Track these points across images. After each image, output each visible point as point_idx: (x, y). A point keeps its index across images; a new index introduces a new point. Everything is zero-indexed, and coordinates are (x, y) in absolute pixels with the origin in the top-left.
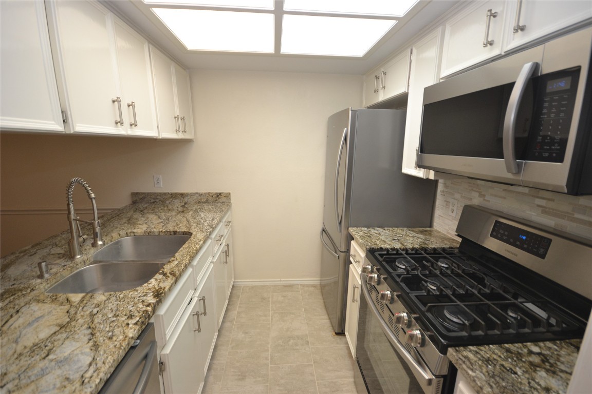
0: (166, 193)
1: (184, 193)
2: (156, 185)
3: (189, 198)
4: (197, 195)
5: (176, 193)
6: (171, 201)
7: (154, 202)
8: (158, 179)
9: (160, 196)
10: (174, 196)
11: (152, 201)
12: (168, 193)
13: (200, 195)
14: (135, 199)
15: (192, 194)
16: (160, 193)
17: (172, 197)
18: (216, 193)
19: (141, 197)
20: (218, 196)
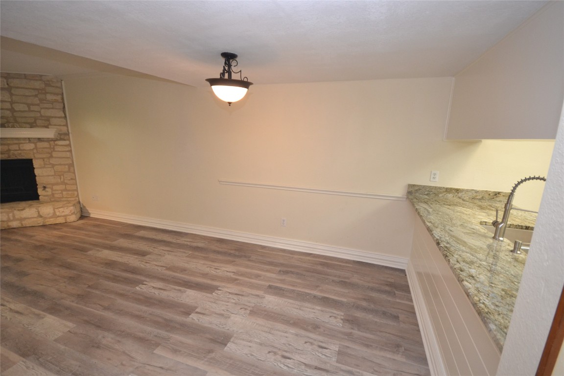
0: (441, 187)
1: (459, 189)
2: (432, 179)
3: (464, 193)
4: (473, 192)
5: (451, 188)
6: (445, 195)
7: (427, 194)
8: (435, 174)
9: (435, 189)
10: (449, 190)
11: (426, 193)
12: (444, 188)
13: (477, 192)
14: (411, 190)
15: (467, 191)
16: (436, 187)
17: (446, 191)
18: (494, 192)
19: (417, 188)
20: (496, 194)
